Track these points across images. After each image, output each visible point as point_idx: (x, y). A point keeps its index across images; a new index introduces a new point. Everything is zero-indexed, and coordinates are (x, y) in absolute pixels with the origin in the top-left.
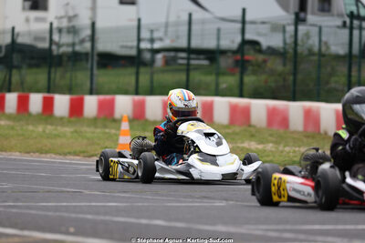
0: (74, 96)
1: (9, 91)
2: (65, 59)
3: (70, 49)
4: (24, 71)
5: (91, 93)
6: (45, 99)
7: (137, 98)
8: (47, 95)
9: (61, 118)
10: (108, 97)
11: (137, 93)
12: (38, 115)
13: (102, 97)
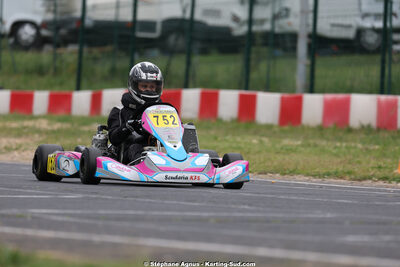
0: (286, 95)
1: (186, 86)
2: (259, 41)
3: (267, 27)
4: (196, 59)
5: (311, 90)
6: (242, 98)
7: (383, 98)
8: (244, 92)
9: (269, 127)
10: (340, 96)
11: (382, 91)
12: (233, 121)
13: (330, 96)
